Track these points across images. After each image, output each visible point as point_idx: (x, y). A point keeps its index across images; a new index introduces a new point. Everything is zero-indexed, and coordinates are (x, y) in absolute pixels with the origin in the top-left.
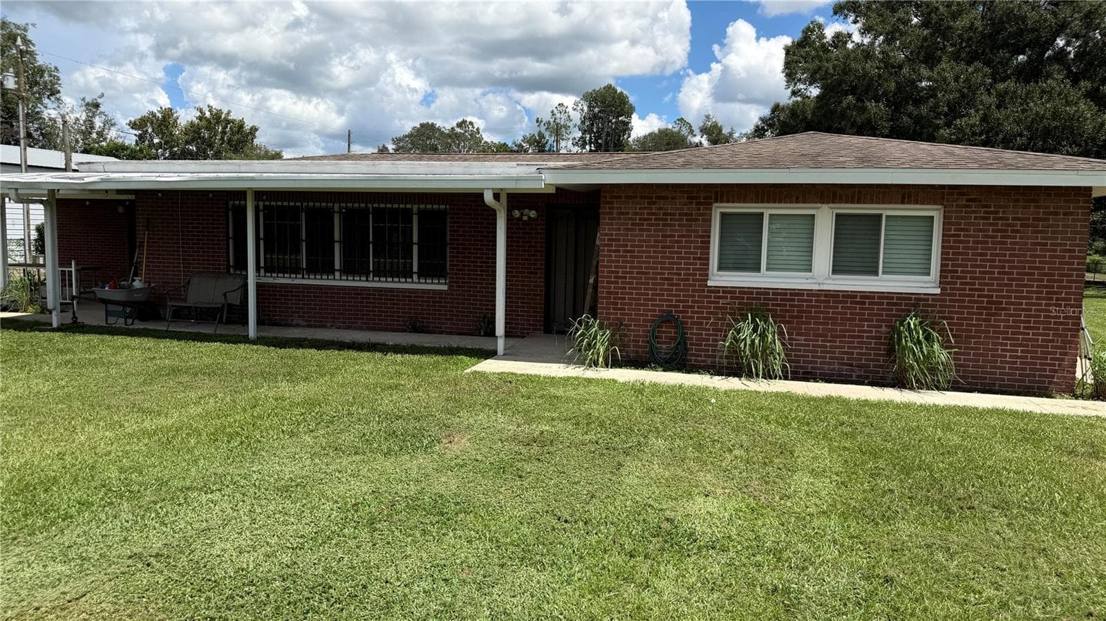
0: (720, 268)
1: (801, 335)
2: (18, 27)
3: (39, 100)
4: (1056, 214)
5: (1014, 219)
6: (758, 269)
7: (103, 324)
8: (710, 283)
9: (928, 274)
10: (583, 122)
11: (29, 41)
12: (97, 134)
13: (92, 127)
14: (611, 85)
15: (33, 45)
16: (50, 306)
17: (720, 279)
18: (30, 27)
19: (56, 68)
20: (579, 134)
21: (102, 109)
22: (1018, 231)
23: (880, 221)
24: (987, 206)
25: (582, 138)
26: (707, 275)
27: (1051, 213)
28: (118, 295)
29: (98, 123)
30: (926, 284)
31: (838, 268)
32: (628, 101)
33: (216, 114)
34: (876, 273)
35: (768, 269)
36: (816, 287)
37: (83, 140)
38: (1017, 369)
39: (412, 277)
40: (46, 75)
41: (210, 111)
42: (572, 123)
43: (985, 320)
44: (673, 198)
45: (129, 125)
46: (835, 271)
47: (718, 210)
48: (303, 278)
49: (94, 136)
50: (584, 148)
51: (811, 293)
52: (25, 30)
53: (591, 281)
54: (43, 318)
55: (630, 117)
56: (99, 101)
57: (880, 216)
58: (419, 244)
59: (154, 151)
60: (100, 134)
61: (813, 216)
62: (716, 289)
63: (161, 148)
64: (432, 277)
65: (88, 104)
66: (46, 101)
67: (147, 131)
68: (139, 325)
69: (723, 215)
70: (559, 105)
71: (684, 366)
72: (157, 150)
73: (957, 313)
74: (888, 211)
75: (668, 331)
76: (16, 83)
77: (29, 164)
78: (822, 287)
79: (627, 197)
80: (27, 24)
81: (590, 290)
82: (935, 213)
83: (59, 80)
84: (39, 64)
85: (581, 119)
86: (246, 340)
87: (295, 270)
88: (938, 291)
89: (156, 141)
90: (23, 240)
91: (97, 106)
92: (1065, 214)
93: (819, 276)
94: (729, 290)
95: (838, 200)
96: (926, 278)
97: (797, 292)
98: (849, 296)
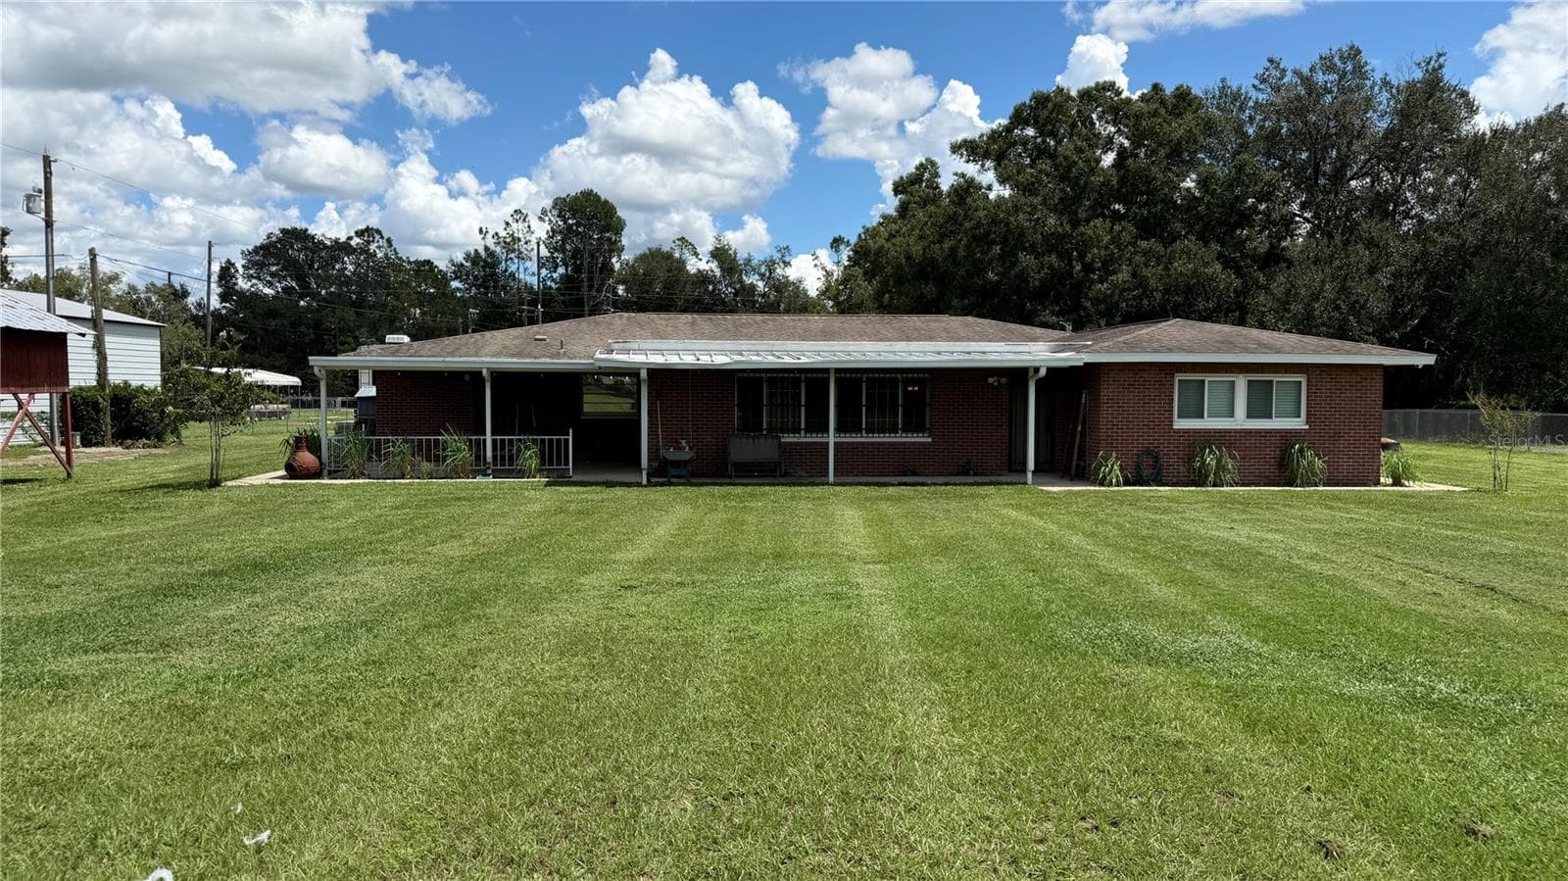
0: (1179, 417)
4: (1367, 379)
5: (1345, 382)
6: (1203, 417)
8: (1175, 427)
9: (1299, 417)
14: (592, 191)
17: (1181, 424)
22: (1348, 390)
23: (1272, 385)
24: (1330, 375)
26: (1173, 421)
27: (1364, 379)
30: (1298, 424)
31: (1250, 415)
34: (1271, 417)
35: (1208, 417)
36: (1239, 427)
43: (1332, 444)
44: (1150, 370)
46: (1248, 417)
47: (1178, 377)
48: (805, 437)
51: (1236, 431)
53: (1079, 429)
57: (1272, 381)
58: (903, 406)
61: (1234, 382)
62: (1179, 431)
64: (918, 432)
69: (1180, 381)
70: (516, 211)
73: (1317, 440)
74: (1277, 378)
75: (1148, 461)
78: (1243, 427)
79: (1119, 370)
81: (1078, 436)
82: (1302, 379)
87: (797, 431)
88: (1307, 427)
92: (1371, 379)
93: (1240, 420)
94: (1186, 431)
95: (1248, 372)
96: (1298, 419)
97: (1228, 431)
98: (1258, 432)
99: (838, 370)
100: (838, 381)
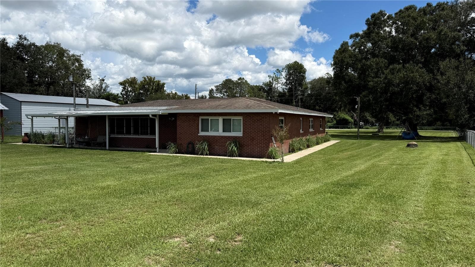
0: (201, 131)
1: (217, 146)
2: (78, 56)
3: (84, 80)
4: (264, 118)
5: (256, 119)
6: (208, 131)
7: (78, 147)
10: (286, 76)
11: (81, 60)
12: (103, 90)
13: (102, 88)
14: (296, 61)
15: (83, 62)
16: (66, 142)
17: (202, 134)
18: (82, 55)
19: (90, 69)
20: (285, 81)
21: (105, 81)
22: (257, 122)
24: (251, 117)
25: (286, 82)
26: (199, 133)
27: (263, 118)
28: (82, 140)
29: (104, 86)
31: (224, 131)
32: (304, 67)
33: (150, 79)
34: (231, 132)
35: (210, 131)
37: (99, 92)
38: (258, 153)
39: (148, 135)
40: (87, 72)
41: (148, 78)
42: (282, 76)
43: (251, 142)
44: (191, 115)
45: (120, 84)
46: (223, 131)
48: (124, 135)
49: (102, 91)
50: (287, 86)
51: (218, 136)
52: (80, 57)
54: (66, 146)
55: (305, 74)
56: (104, 78)
57: (231, 119)
58: (150, 127)
59: (128, 93)
60: (104, 90)
61: (218, 119)
62: (200, 136)
63: (131, 92)
64: (153, 135)
65: (101, 80)
66: (86, 80)
67: (126, 86)
68: (86, 147)
69: (201, 119)
71: (194, 153)
72: (130, 93)
73: (246, 140)
74: (232, 118)
75: (190, 146)
76: (73, 79)
77: (76, 103)
78: (221, 135)
79: (182, 115)
80: (81, 55)
82: (241, 118)
83: (91, 73)
84: (84, 68)
85: (285, 75)
86: (106, 150)
87: (123, 133)
88: (242, 136)
89: (129, 89)
90: (74, 127)
91: (103, 80)
92: (265, 118)
93: (220, 133)
94: (202, 136)
95: (223, 116)
96: (241, 133)
97: (215, 136)
98: (225, 137)
99: (109, 116)
100: (109, 119)
